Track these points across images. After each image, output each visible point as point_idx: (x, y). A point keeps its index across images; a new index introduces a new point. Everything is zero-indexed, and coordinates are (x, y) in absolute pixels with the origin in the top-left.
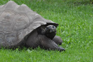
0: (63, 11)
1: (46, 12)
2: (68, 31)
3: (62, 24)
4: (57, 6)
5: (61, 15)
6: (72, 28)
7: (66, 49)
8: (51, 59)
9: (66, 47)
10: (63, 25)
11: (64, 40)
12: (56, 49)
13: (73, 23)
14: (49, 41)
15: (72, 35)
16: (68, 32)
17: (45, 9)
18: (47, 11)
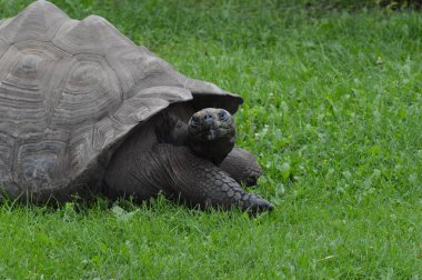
0: (260, 39)
1: (186, 45)
2: (281, 124)
3: (257, 95)
4: (232, 19)
5: (252, 57)
6: (299, 115)
7: (275, 202)
8: (214, 248)
9: (274, 195)
10: (259, 101)
11: (268, 166)
12: (233, 206)
13: (303, 93)
14: (203, 170)
15: (302, 142)
16: (283, 132)
17: (184, 33)
18: (193, 39)
